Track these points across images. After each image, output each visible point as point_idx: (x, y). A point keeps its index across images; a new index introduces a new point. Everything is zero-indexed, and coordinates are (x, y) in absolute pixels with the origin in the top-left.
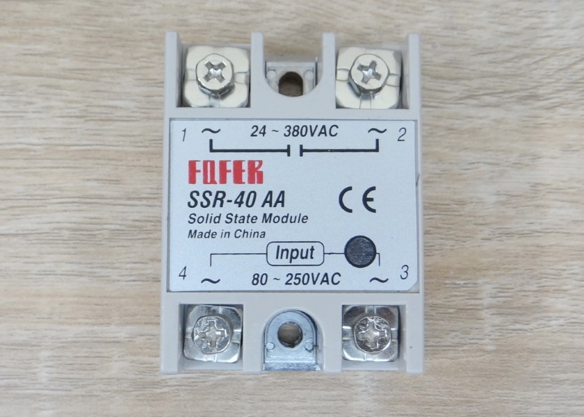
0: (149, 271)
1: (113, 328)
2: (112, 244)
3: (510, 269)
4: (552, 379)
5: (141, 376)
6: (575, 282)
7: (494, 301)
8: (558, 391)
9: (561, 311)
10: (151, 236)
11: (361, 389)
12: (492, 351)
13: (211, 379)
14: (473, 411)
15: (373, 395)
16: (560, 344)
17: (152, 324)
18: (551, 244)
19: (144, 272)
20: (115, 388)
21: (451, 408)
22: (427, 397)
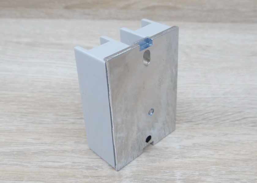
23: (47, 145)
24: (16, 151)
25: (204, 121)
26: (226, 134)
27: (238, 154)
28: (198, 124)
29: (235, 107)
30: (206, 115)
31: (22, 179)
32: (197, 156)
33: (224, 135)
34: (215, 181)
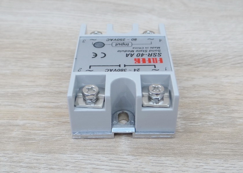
0: (38, 105)
1: (18, 121)
2: (26, 97)
3: (187, 107)
4: (211, 142)
5: (25, 137)
6: (215, 111)
7: (181, 116)
8: (215, 146)
9: (211, 120)
10: (42, 95)
11: (122, 143)
12: (182, 132)
13: (55, 138)
14: (176, 152)
15: (128, 145)
16: (213, 130)
17: (35, 120)
18: (203, 100)
19: (36, 105)
20: (12, 140)
21: (165, 151)
22: (153, 147)
23: (43, 87)
24: (11, 93)
25: (203, 65)
26: (227, 76)
27: (240, 94)
28: (198, 67)
29: (235, 52)
30: (206, 58)
31: (16, 119)
32: (197, 96)
33: (226, 77)
34: (217, 119)
